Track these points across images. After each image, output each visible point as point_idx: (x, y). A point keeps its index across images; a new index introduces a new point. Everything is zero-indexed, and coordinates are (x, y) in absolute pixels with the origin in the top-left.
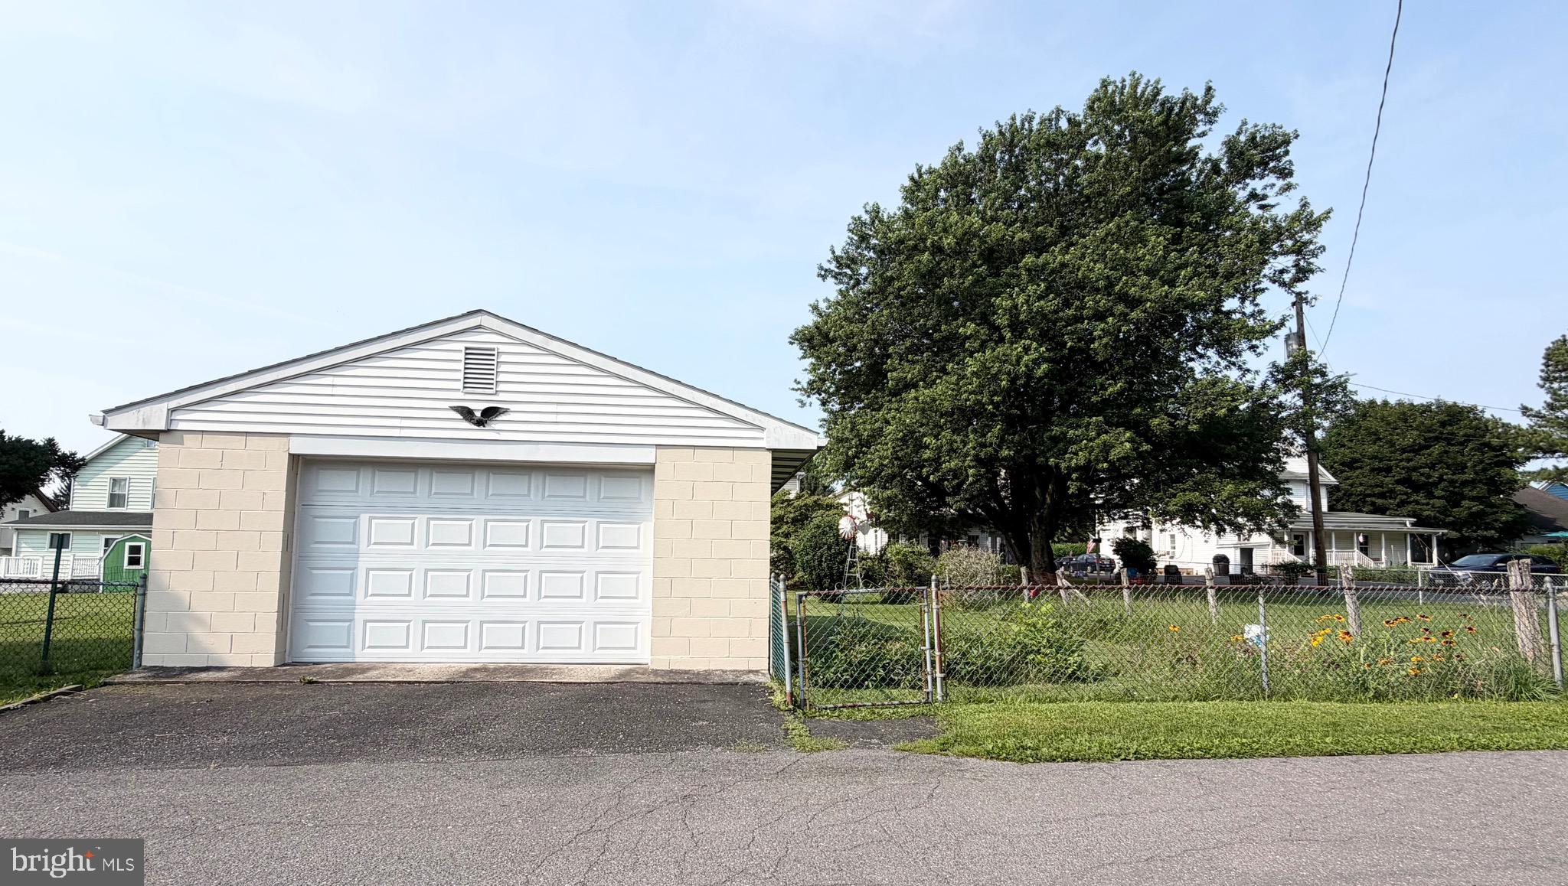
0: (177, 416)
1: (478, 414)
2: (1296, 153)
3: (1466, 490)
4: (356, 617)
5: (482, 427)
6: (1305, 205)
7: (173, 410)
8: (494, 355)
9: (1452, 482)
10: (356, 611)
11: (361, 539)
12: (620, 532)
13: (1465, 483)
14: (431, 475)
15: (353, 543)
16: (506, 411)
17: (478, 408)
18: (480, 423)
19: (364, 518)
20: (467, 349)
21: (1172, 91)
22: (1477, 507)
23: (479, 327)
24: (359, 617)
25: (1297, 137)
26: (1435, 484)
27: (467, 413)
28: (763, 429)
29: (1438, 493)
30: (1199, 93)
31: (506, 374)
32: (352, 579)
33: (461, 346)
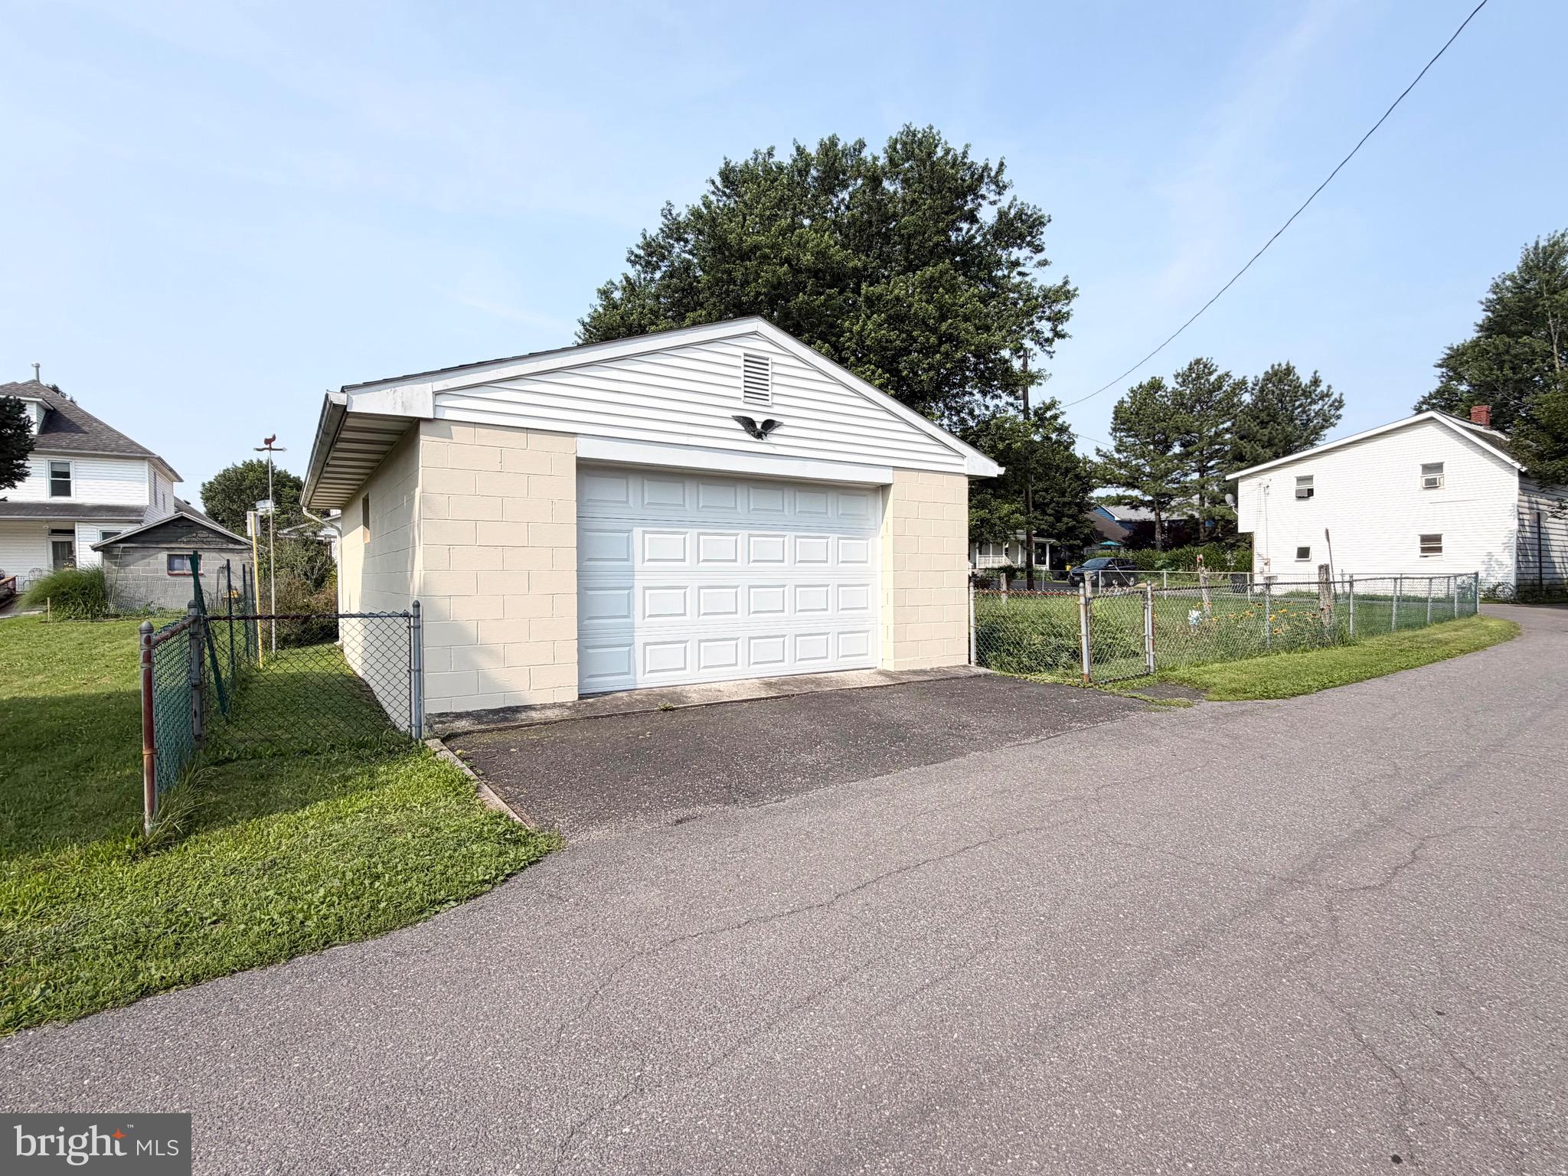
0: (443, 401)
1: (759, 426)
2: (1047, 236)
3: (1066, 511)
4: (636, 640)
5: (760, 440)
6: (1066, 283)
7: (437, 394)
8: (767, 365)
9: (1058, 503)
10: (635, 634)
11: (635, 552)
12: (854, 547)
13: (1065, 504)
14: (698, 486)
15: (627, 560)
16: (780, 424)
17: (759, 419)
18: (759, 436)
19: (637, 532)
20: (745, 355)
21: (977, 158)
22: (1072, 523)
23: (755, 333)
24: (639, 642)
25: (1049, 221)
26: (1047, 505)
27: (748, 424)
28: (963, 457)
29: (1050, 511)
30: (994, 166)
31: (776, 385)
32: (629, 599)
33: (740, 352)
